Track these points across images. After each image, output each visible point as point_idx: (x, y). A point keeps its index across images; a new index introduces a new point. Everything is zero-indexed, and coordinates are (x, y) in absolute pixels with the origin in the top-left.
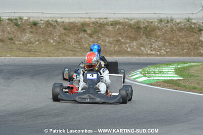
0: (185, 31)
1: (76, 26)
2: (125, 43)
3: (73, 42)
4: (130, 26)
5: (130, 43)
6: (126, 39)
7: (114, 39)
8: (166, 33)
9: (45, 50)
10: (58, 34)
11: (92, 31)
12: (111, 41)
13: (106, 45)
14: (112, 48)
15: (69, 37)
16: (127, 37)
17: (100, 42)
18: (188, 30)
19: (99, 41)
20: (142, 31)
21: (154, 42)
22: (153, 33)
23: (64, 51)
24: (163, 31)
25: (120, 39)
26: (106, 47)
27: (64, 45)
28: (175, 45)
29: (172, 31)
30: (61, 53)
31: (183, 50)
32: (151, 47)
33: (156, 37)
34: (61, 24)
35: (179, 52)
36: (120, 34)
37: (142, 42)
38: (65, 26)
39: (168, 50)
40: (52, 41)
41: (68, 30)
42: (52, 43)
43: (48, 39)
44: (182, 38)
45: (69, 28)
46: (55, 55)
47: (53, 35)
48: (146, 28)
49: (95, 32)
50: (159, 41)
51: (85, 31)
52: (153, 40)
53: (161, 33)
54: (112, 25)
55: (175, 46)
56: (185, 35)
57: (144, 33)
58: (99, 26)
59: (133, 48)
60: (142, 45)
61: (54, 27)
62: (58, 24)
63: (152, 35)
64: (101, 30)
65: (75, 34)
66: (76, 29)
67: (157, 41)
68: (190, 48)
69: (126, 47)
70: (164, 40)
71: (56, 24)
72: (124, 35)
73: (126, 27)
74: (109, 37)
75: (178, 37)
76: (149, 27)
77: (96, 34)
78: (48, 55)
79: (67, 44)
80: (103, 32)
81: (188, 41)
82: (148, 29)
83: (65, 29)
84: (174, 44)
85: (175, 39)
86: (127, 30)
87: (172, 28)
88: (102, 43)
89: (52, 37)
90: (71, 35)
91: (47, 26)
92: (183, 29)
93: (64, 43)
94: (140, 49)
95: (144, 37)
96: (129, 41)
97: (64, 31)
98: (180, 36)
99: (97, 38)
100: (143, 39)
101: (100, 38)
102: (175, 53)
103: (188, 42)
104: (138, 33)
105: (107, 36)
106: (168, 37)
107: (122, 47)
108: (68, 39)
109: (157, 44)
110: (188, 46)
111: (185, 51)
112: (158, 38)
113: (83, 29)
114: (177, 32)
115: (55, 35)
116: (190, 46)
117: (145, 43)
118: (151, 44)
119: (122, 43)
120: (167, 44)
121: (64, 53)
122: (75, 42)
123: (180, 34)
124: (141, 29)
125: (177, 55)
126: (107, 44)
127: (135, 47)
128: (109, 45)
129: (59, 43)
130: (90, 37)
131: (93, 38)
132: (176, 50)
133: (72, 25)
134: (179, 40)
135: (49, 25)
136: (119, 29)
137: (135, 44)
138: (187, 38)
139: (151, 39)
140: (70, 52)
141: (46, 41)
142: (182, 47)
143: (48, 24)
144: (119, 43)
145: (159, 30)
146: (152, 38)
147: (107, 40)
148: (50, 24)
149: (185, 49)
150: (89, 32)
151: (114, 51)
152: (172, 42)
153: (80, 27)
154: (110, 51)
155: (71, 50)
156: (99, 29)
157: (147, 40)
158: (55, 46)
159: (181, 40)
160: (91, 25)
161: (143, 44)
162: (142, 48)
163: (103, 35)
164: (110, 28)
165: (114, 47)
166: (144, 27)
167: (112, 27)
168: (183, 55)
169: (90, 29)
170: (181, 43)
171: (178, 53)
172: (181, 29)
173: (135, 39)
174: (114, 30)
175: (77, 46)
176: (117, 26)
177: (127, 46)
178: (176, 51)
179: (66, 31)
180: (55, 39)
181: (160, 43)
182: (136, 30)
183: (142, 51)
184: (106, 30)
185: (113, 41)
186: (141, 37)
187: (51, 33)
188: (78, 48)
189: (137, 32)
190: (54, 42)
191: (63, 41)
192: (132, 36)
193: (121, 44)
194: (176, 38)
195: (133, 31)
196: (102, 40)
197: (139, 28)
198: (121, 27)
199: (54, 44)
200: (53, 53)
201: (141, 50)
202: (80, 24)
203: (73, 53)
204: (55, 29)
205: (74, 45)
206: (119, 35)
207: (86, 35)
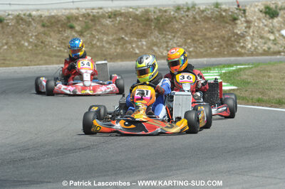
0: (214, 21)
1: (59, 21)
2: (131, 43)
3: (56, 44)
4: (136, 18)
5: (138, 41)
6: (132, 36)
7: (114, 36)
8: (188, 26)
9: (17, 57)
10: (34, 34)
11: (82, 27)
12: (110, 41)
13: (103, 46)
14: (113, 50)
15: (51, 37)
16: (133, 33)
17: (94, 42)
18: (217, 19)
19: (93, 40)
20: (153, 24)
21: (171, 39)
22: (169, 25)
23: (46, 57)
24: (183, 22)
25: (123, 36)
26: (104, 49)
27: (44, 49)
28: (201, 41)
29: (195, 22)
30: (41, 60)
31: (212, 48)
32: (167, 47)
33: (173, 32)
34: (38, 18)
35: (206, 51)
36: (122, 29)
37: (155, 40)
38: (42, 21)
39: (191, 49)
40: (26, 44)
41: (48, 27)
42: (27, 47)
43: (20, 41)
44: (210, 32)
45: (49, 24)
46: (33, 63)
47: (27, 34)
48: (157, 19)
49: (87, 28)
50: (178, 37)
51: (72, 27)
52: (169, 37)
53: (180, 27)
54: (110, 17)
55: (201, 43)
56: (213, 27)
57: (155, 26)
58: (92, 20)
59: (142, 48)
60: (155, 44)
61: (29, 24)
62: (33, 19)
63: (167, 30)
64: (95, 25)
65: (59, 32)
66: (59, 26)
67: (174, 37)
68: (221, 46)
69: (132, 47)
70: (185, 35)
71: (30, 20)
72: (127, 31)
73: (131, 19)
74: (107, 35)
75: (204, 30)
76: (163, 18)
77: (88, 32)
78: (23, 64)
79: (47, 47)
80: (99, 28)
81: (219, 35)
82: (162, 21)
83: (43, 26)
84: (198, 40)
85: (199, 34)
86: (132, 24)
87: (195, 18)
88: (98, 44)
89: (26, 37)
90: (52, 34)
91: (18, 22)
92: (210, 18)
93: (43, 45)
94: (152, 49)
95: (156, 33)
96: (135, 39)
97: (42, 29)
98: (206, 29)
99: (90, 37)
100: (155, 36)
101: (94, 37)
102: (202, 53)
103: (218, 37)
104: (147, 28)
105: (104, 33)
106: (189, 31)
107: (126, 48)
108: (49, 39)
109: (175, 41)
110: (219, 42)
111: (215, 49)
112: (176, 32)
113: (69, 24)
114: (202, 23)
115: (30, 35)
116: (222, 42)
117: (158, 40)
118: (167, 42)
119: (125, 42)
120: (189, 41)
121: (46, 60)
122: (59, 43)
123: (206, 26)
124: (152, 21)
125: (204, 56)
126: (105, 45)
127: (145, 48)
128: (107, 46)
129: (36, 46)
130: (80, 35)
131: (83, 37)
132: (202, 48)
133: (53, 20)
134: (205, 35)
135: (21, 22)
136: (119, 23)
137: (144, 43)
138: (216, 32)
139: (166, 35)
140: (54, 59)
141: (18, 44)
142: (210, 43)
143: (19, 19)
144: (121, 43)
145: (177, 21)
146: (168, 33)
147: (105, 39)
148: (22, 19)
149: (215, 47)
150: (78, 28)
151: (115, 54)
152: (197, 38)
153: (65, 21)
154: (110, 54)
155: (55, 56)
156: (92, 23)
157: (160, 36)
158: (31, 50)
159: (209, 35)
160: (81, 19)
161: (156, 42)
162: (155, 48)
163: (98, 31)
164: (108, 22)
165: (115, 48)
166: (155, 19)
167: (111, 20)
168: (212, 55)
169: (79, 25)
170: (208, 39)
171: (205, 53)
172: (207, 19)
173: (143, 36)
174: (114, 25)
175: (62, 49)
176: (118, 19)
177: (134, 46)
178: (202, 50)
179: (46, 29)
180: (31, 40)
181: (179, 39)
182: (145, 22)
183: (156, 53)
184: (103, 25)
185: (114, 39)
186: (151, 33)
187: (24, 33)
188: (64, 52)
189: (146, 25)
190: (29, 45)
191: (42, 42)
192: (140, 32)
193: (124, 44)
194: (202, 31)
195: (141, 25)
196: (98, 39)
197: (148, 20)
198: (123, 19)
199: (30, 48)
200: (31, 61)
201: (154, 51)
202: (64, 17)
203: (59, 59)
204: (29, 26)
205: (58, 48)
206: (121, 31)
207: (74, 33)
